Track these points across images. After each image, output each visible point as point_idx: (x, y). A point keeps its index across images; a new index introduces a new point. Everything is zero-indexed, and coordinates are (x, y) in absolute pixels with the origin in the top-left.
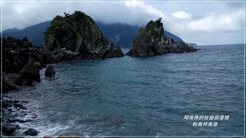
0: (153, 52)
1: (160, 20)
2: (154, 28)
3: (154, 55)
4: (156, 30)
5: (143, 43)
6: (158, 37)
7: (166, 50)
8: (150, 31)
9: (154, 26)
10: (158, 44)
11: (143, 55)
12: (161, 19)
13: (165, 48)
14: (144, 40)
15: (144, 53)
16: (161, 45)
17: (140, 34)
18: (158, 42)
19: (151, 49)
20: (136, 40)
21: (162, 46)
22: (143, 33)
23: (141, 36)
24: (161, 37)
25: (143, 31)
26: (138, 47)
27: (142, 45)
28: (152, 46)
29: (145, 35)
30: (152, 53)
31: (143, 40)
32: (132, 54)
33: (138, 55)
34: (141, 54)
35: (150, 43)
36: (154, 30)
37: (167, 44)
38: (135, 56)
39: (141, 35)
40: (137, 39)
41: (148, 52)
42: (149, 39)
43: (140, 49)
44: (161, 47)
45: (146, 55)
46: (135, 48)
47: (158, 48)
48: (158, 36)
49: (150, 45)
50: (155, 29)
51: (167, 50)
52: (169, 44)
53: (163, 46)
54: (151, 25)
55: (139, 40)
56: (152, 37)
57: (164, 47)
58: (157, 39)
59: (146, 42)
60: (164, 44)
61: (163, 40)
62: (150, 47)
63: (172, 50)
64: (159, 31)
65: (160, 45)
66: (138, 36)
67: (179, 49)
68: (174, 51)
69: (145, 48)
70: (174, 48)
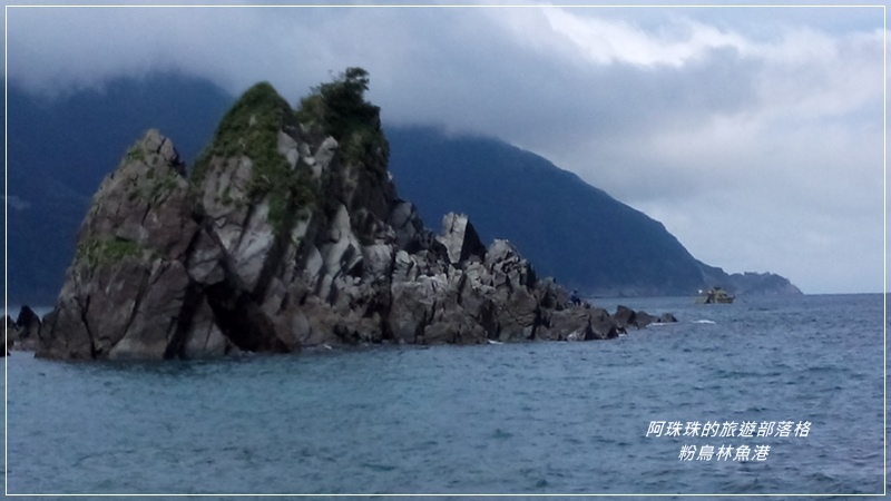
1: (362, 85)
2: (274, 144)
3: (227, 350)
4: (292, 157)
5: (147, 255)
6: (308, 211)
7: (369, 314)
8: (247, 163)
9: (274, 130)
10: (301, 266)
11: (140, 347)
13: (361, 302)
14: (154, 234)
15: (145, 336)
16: (328, 279)
17: (133, 180)
18: (304, 252)
19: (206, 307)
20: (94, 232)
21: (333, 287)
22: (150, 175)
23: (132, 197)
24: (331, 214)
25: (149, 159)
26: (102, 286)
27: (136, 270)
28: (211, 282)
29: (164, 192)
30: (208, 336)
31: (143, 234)
32: (61, 339)
33: (99, 345)
34: (123, 345)
35: (198, 255)
36: (270, 158)
37: (380, 266)
38: (74, 358)
39: (131, 189)
40: (106, 225)
41: (184, 325)
42: (192, 224)
43: (120, 303)
44: (325, 291)
45: (160, 348)
46: (87, 289)
47: (302, 301)
48: (303, 202)
49: (199, 273)
50: (282, 149)
51: (377, 318)
52: (392, 266)
53: (350, 286)
54: (253, 120)
55: (120, 232)
56: (263, 211)
57: (354, 291)
58: (300, 230)
59: (172, 244)
60: (359, 271)
61: (346, 239)
62: (193, 285)
63: (409, 315)
64: (318, 170)
65: (323, 271)
66: (114, 195)
67: (459, 309)
68: (422, 325)
69: (157, 291)
70: (429, 303)
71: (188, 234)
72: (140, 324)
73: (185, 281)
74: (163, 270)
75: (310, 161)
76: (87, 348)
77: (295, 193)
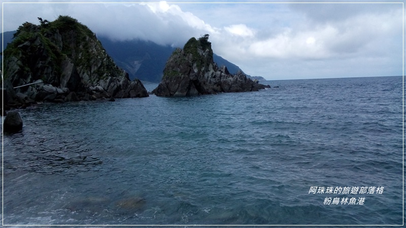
0: (197, 89)
1: (207, 38)
2: (196, 51)
3: (198, 94)
4: (201, 54)
5: (180, 74)
6: (204, 65)
7: (217, 86)
8: (191, 55)
9: (196, 47)
10: (204, 76)
11: (180, 93)
12: (208, 35)
13: (216, 83)
14: (181, 70)
15: (181, 91)
16: (209, 79)
17: (176, 59)
18: (204, 73)
19: (193, 85)
20: (168, 69)
21: (210, 81)
22: (179, 57)
23: (176, 62)
24: (208, 65)
25: (179, 54)
26: (171, 81)
27: (178, 78)
28: (194, 80)
29: (183, 61)
30: (194, 91)
31: (179, 70)
32: (163, 92)
33: (172, 93)
34: (177, 93)
35: (191, 74)
36: (197, 54)
37: (218, 76)
38: (166, 96)
40: (170, 68)
41: (189, 89)
42: (189, 68)
43: (175, 84)
44: (209, 81)
45: (185, 93)
46: (168, 81)
47: (204, 84)
48: (203, 63)
49: (192, 78)
50: (199, 52)
51: (219, 86)
52: (221, 76)
54: (192, 46)
55: (174, 70)
56: (195, 65)
57: (214, 81)
58: (203, 69)
59: (185, 72)
60: (215, 77)
61: (212, 71)
62: (191, 80)
63: (227, 86)
64: (205, 56)
65: (208, 77)
66: (172, 62)
67: (237, 85)
68: (230, 88)
69: (183, 82)
70: (230, 83)
71: (189, 70)
72: (180, 89)
73: (189, 80)
74: (184, 77)
75: (204, 54)
76: (169, 94)
77: (202, 61)
